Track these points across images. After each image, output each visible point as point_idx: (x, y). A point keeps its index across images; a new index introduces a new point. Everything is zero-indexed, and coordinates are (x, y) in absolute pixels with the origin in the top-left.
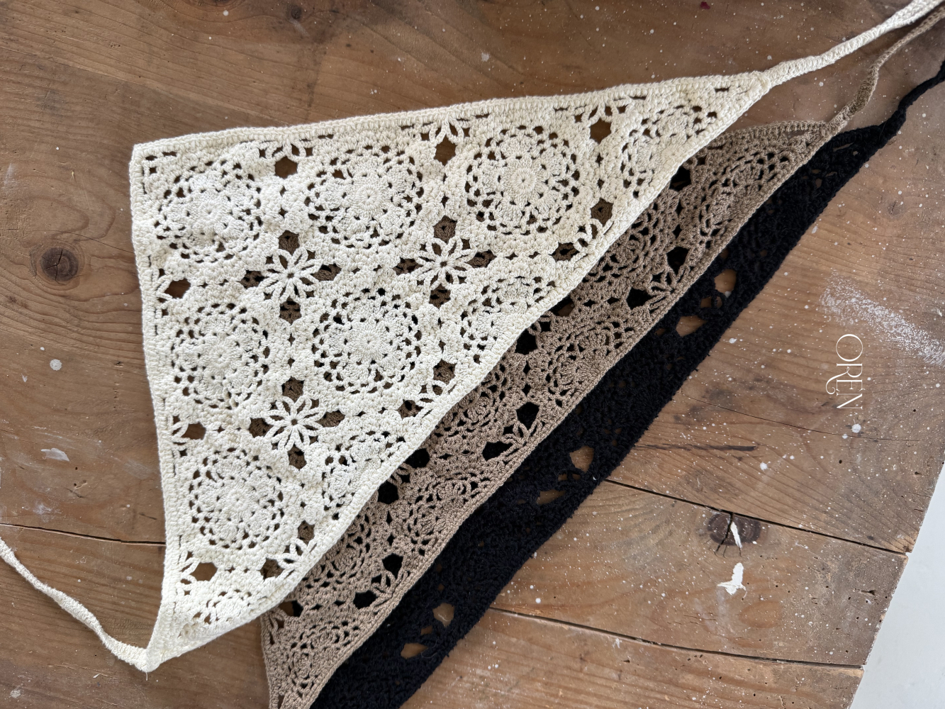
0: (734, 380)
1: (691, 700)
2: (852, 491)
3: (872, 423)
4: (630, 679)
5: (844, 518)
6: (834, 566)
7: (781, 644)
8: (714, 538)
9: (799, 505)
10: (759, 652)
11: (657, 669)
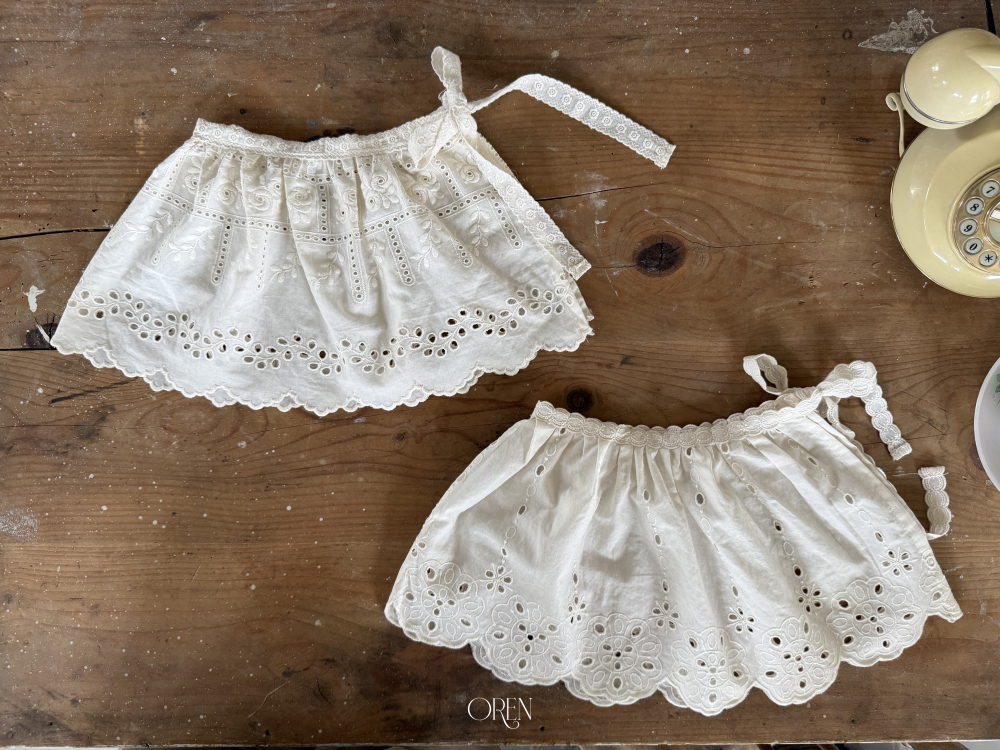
0: (81, 448)
1: (36, 192)
4: (88, 197)
9: (5, 368)
11: (70, 210)
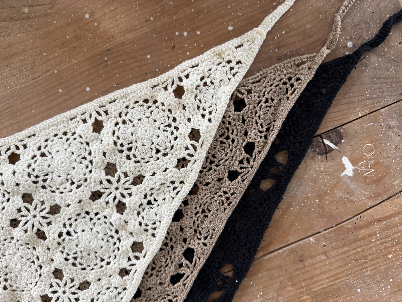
1: (373, 242)
2: (373, 78)
3: (356, 36)
4: (333, 253)
5: (380, 94)
6: (394, 123)
7: (398, 182)
8: (319, 154)
9: (351, 105)
10: (389, 194)
11: (343, 239)
